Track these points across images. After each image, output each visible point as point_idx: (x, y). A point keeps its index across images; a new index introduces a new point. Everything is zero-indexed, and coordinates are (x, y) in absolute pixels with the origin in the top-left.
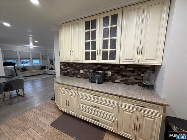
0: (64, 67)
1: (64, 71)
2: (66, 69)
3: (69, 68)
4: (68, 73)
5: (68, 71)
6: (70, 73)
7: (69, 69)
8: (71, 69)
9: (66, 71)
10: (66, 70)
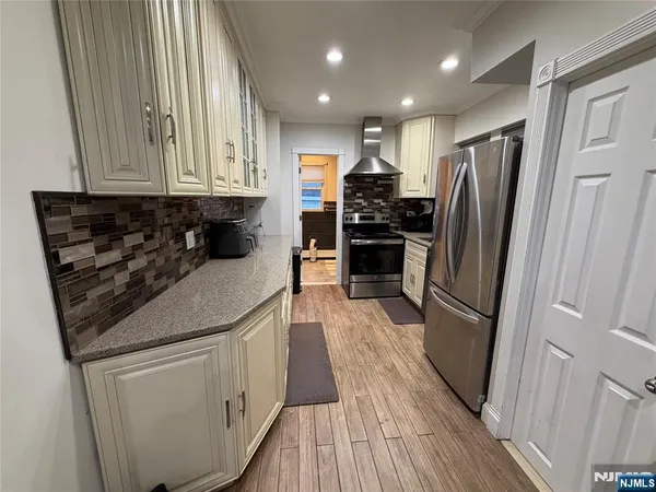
0: (99, 250)
1: (101, 290)
2: (114, 256)
3: (138, 238)
4: (137, 281)
5: (132, 266)
6: (149, 277)
7: (140, 246)
8: (150, 245)
9: (121, 279)
10: (120, 265)
